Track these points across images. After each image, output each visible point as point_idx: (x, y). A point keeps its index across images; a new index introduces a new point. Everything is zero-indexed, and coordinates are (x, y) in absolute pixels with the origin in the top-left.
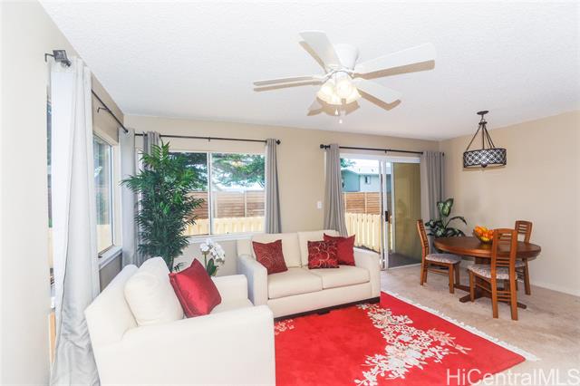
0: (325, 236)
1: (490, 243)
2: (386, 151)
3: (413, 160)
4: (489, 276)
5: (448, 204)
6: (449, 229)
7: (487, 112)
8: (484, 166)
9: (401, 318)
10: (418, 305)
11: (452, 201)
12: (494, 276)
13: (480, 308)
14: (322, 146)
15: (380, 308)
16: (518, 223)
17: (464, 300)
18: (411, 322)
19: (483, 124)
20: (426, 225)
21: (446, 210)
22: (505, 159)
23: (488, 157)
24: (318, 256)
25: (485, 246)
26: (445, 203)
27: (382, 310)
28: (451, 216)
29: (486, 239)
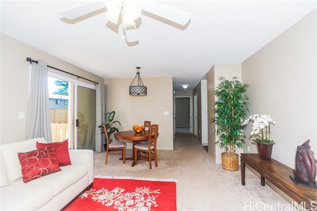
0: (38, 145)
1: (140, 133)
2: (79, 77)
3: (92, 86)
4: (147, 149)
5: (112, 114)
6: (112, 128)
7: (140, 68)
8: (138, 94)
9: (116, 191)
10: (116, 178)
11: (114, 112)
12: (149, 148)
13: (142, 167)
14: (29, 60)
15: (97, 190)
16: (145, 122)
17: (133, 165)
18: (123, 190)
19: (138, 73)
20: (99, 127)
21: (111, 118)
22: (146, 91)
23: (139, 90)
24: (38, 165)
25: (138, 135)
26: (110, 114)
27: (100, 191)
28: (113, 121)
29: (138, 131)
